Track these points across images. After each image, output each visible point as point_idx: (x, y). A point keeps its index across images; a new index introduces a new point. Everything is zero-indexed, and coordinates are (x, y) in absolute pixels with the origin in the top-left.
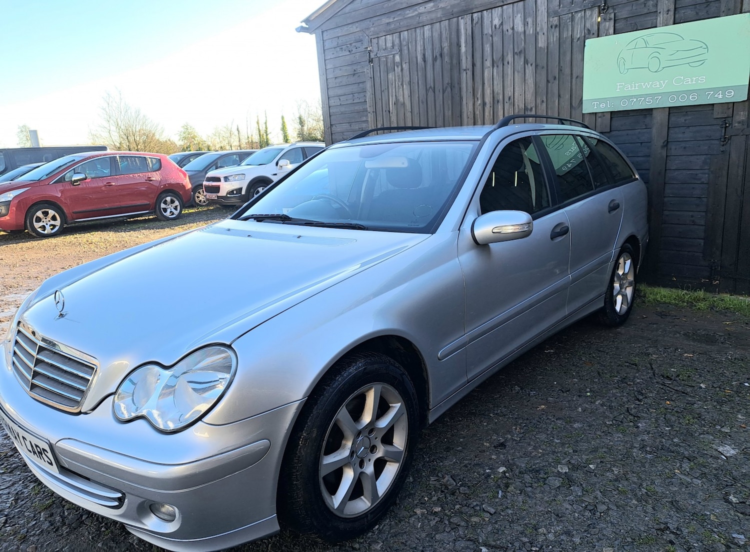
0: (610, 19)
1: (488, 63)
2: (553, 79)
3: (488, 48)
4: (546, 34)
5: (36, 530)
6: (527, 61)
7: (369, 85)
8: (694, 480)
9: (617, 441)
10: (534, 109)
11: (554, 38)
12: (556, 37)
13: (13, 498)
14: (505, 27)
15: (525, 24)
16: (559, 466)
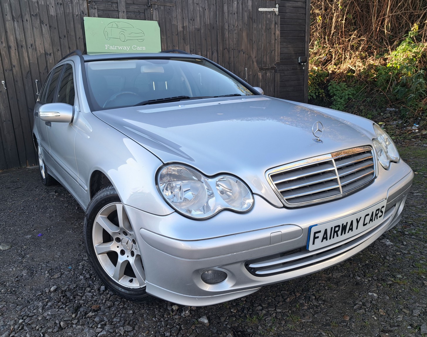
0: (95, 8)
2: (63, 37)
4: (54, 6)
6: (42, 21)
10: (52, 54)
11: (61, 10)
12: (62, 11)
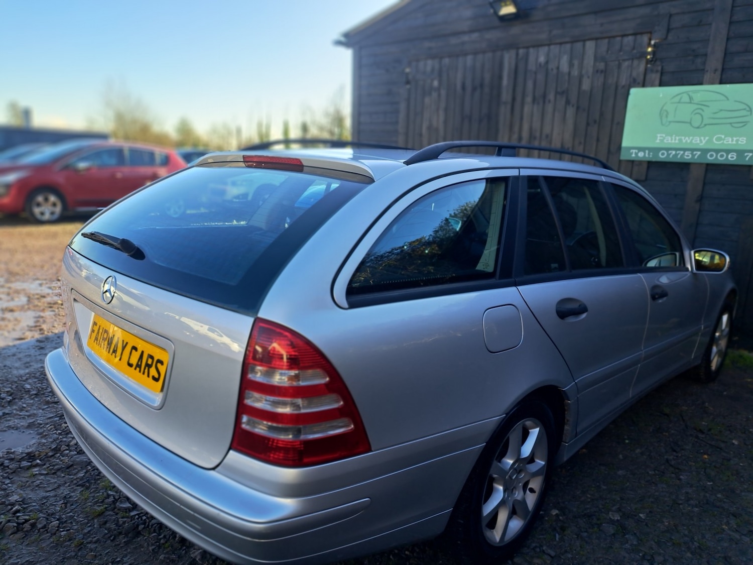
0: (657, 71)
1: (529, 99)
2: (593, 122)
3: (530, 84)
4: (591, 77)
5: (92, 537)
6: (569, 101)
7: (403, 106)
8: (743, 537)
9: (662, 492)
12: (601, 82)
13: (62, 502)
14: (550, 66)
15: (571, 65)
16: (610, 513)
